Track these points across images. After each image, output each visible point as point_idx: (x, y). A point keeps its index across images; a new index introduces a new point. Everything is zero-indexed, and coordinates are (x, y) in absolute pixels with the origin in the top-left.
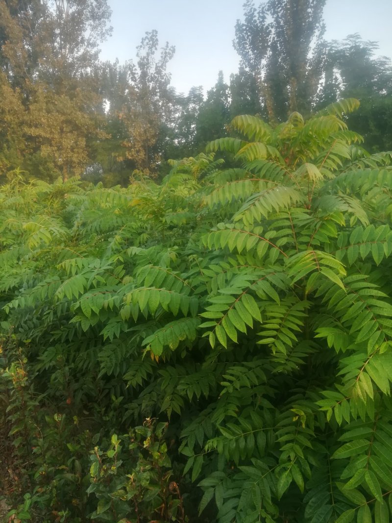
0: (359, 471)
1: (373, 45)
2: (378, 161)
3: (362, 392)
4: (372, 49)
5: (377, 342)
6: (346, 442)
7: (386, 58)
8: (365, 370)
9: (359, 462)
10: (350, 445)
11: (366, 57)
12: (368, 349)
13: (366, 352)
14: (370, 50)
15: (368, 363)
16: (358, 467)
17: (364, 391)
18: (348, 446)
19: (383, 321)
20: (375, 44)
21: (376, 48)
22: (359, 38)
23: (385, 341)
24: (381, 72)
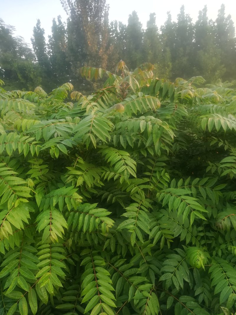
0: (14, 280)
1: (12, 28)
2: (10, 95)
3: (5, 233)
4: (12, 30)
5: (13, 201)
6: (5, 266)
7: (21, 37)
8: (6, 220)
9: (13, 274)
10: (7, 267)
11: (10, 34)
12: (8, 206)
13: (7, 209)
14: (11, 31)
15: (9, 214)
16: (14, 277)
17: (6, 232)
18: (6, 268)
19: (16, 188)
20: (13, 27)
21: (15, 30)
22: (3, 22)
23: (17, 199)
24: (19, 45)
